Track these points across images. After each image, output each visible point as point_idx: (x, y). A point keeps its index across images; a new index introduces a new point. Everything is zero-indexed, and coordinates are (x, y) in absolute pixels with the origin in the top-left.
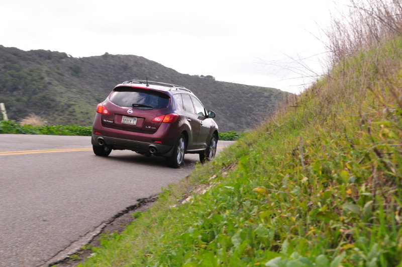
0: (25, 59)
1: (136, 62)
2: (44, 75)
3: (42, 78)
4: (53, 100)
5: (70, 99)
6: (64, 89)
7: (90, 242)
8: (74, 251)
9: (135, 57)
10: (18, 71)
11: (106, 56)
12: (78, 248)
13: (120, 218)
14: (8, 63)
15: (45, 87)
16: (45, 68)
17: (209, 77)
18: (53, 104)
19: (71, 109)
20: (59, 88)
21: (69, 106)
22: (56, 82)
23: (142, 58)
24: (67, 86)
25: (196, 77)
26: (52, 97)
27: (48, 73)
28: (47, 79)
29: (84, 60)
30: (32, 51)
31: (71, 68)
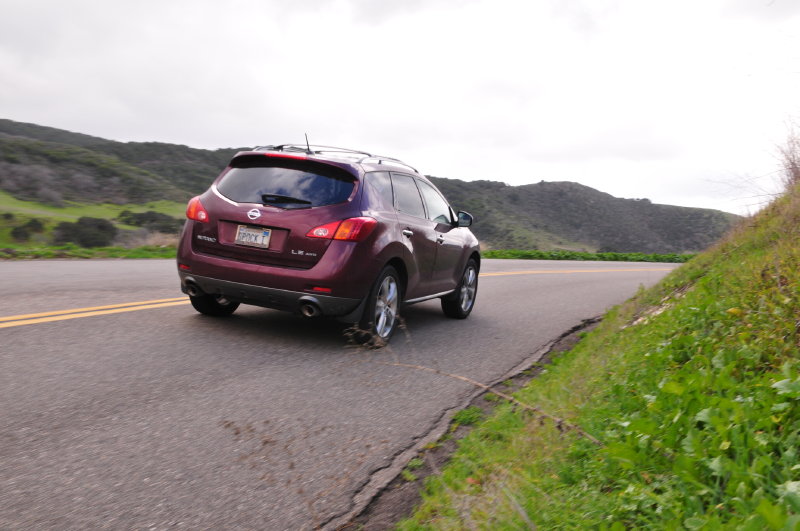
0: (467, 190)
1: (571, 188)
2: (485, 204)
3: (483, 207)
4: (493, 227)
5: (508, 225)
6: (503, 216)
7: (540, 359)
8: (527, 367)
9: (570, 183)
10: (461, 200)
11: (542, 184)
12: (530, 364)
13: (567, 338)
14: (452, 194)
15: (486, 215)
16: (486, 197)
17: (645, 200)
18: (493, 230)
19: (509, 235)
20: (498, 215)
21: (508, 232)
22: (495, 210)
23: (576, 184)
24: (505, 213)
25: (632, 201)
26: (491, 224)
27: (489, 202)
28: (487, 207)
29: (521, 189)
30: (474, 182)
31: (509, 196)
